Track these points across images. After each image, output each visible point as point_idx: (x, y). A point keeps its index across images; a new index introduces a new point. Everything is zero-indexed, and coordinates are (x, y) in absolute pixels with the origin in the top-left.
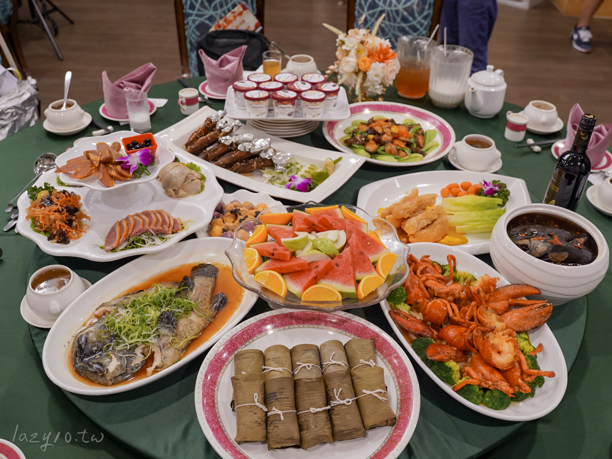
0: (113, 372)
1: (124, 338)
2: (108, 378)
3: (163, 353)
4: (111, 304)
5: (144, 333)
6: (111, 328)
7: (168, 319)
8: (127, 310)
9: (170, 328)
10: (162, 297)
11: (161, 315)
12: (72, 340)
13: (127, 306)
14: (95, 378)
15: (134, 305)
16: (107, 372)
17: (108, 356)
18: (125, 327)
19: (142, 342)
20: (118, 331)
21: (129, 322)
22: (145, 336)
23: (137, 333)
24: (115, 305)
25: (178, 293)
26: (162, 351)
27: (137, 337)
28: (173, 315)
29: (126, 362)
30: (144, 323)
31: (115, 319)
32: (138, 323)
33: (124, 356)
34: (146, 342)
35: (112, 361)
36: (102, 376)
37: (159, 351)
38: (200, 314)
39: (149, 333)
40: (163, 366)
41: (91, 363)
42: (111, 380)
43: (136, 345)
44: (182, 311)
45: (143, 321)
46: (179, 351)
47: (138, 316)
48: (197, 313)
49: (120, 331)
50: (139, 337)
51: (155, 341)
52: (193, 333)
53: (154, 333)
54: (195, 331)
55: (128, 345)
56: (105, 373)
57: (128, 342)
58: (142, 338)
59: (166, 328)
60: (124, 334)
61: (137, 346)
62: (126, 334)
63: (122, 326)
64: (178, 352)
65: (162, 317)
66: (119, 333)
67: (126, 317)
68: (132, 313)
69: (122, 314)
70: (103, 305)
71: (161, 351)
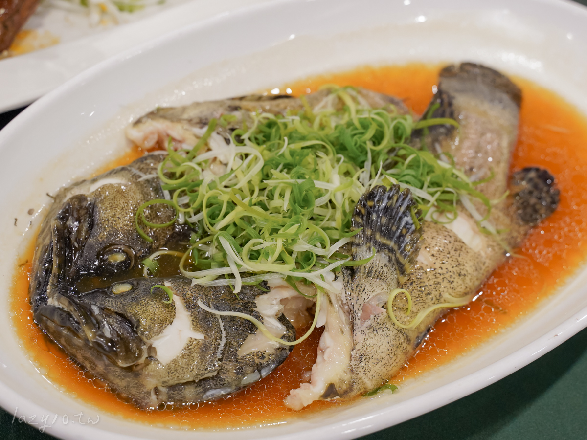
0: (172, 368)
1: (227, 245)
2: (150, 383)
3: (359, 337)
4: (186, 116)
5: (302, 246)
6: (180, 196)
7: (392, 218)
8: (243, 150)
9: (391, 250)
10: (370, 133)
11: (370, 196)
12: (42, 205)
13: (245, 137)
14: (100, 367)
15: (267, 138)
16: (150, 357)
17: (160, 295)
18: (232, 205)
19: (289, 279)
20: (205, 212)
21: (247, 191)
22: (305, 259)
23: (280, 243)
24: (202, 123)
25: (417, 133)
26: (358, 332)
27: (276, 255)
28: (408, 208)
29: (224, 340)
30: (305, 211)
31: (198, 168)
32: (284, 204)
33: (218, 313)
34: (304, 281)
35: (176, 322)
36: (129, 369)
37: (347, 329)
38: (485, 224)
39: (320, 251)
40: (351, 388)
41: (96, 310)
42: (157, 391)
43: (265, 282)
44: (432, 200)
45: (303, 201)
46: (408, 340)
47: (280, 179)
48: (477, 216)
49: (213, 217)
50: (281, 260)
51: (336, 287)
52: (460, 285)
53: (335, 256)
54: (467, 279)
55: (238, 276)
56: (142, 360)
57: (238, 266)
58: (291, 260)
59: (382, 247)
60: (225, 228)
61: (265, 288)
62: (232, 230)
63: (225, 198)
64: (404, 345)
65: (370, 203)
66: (206, 221)
67: (238, 173)
68: (261, 163)
69: (221, 158)
70: (157, 114)
71: (353, 329)
